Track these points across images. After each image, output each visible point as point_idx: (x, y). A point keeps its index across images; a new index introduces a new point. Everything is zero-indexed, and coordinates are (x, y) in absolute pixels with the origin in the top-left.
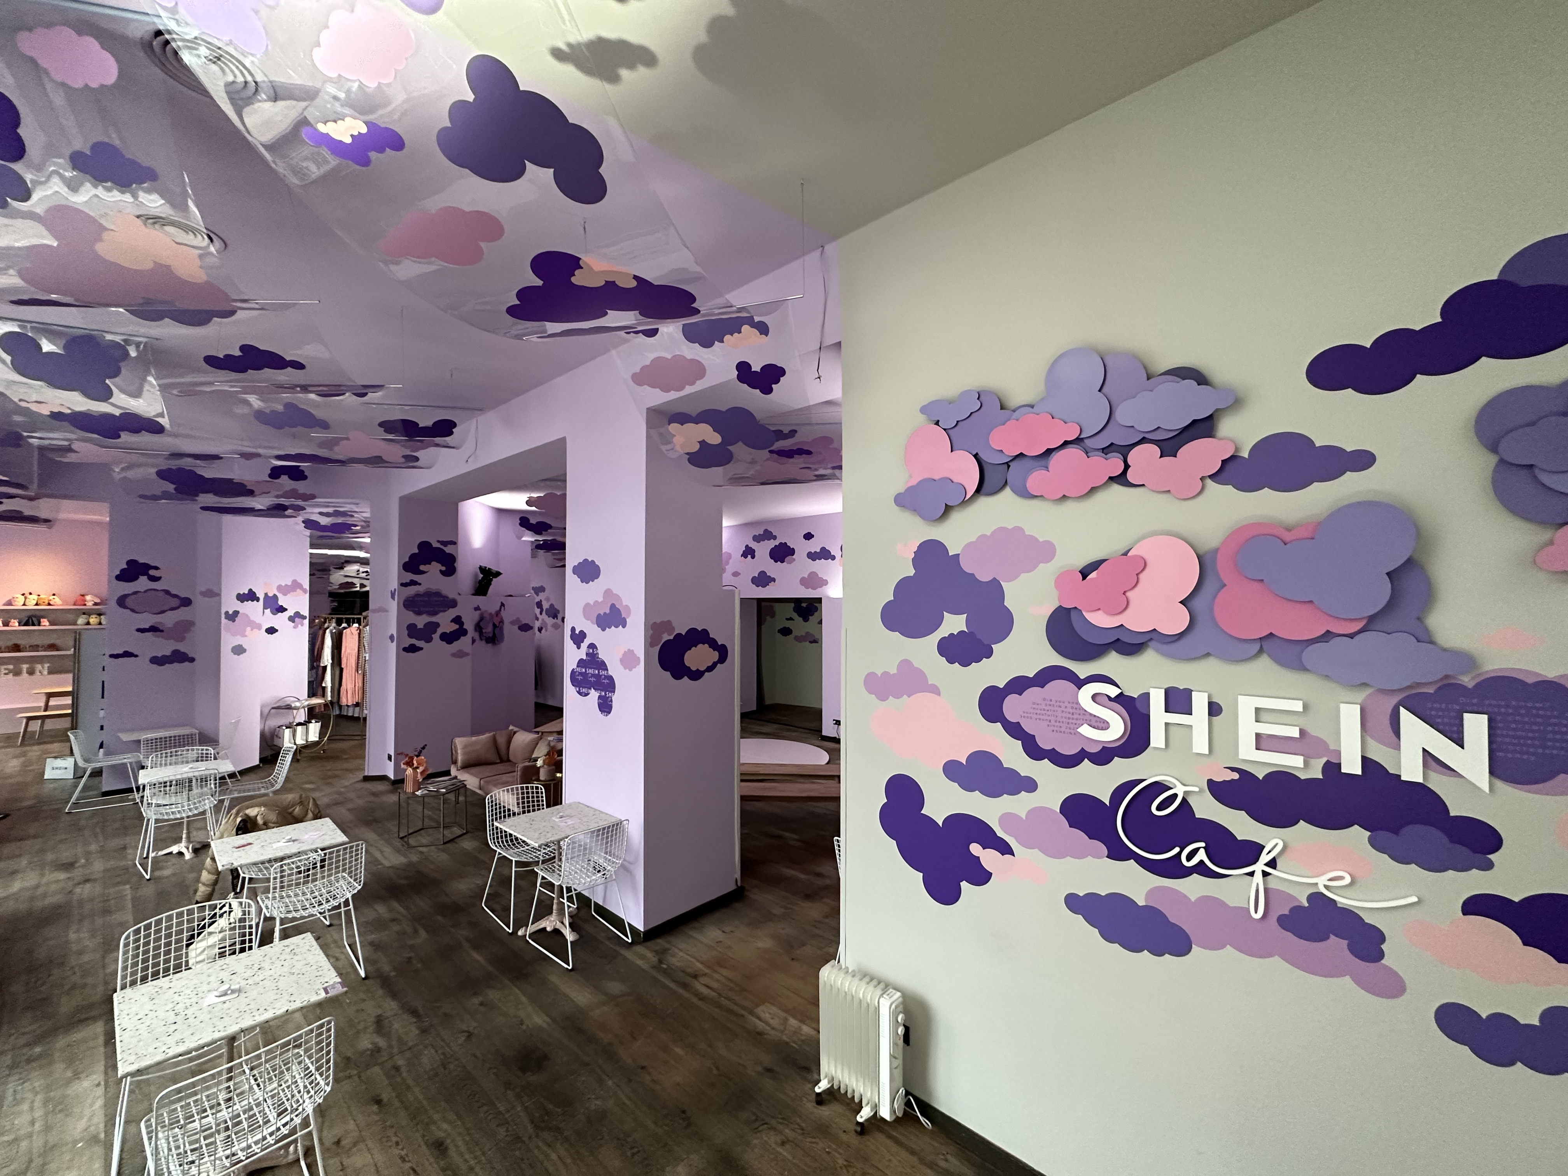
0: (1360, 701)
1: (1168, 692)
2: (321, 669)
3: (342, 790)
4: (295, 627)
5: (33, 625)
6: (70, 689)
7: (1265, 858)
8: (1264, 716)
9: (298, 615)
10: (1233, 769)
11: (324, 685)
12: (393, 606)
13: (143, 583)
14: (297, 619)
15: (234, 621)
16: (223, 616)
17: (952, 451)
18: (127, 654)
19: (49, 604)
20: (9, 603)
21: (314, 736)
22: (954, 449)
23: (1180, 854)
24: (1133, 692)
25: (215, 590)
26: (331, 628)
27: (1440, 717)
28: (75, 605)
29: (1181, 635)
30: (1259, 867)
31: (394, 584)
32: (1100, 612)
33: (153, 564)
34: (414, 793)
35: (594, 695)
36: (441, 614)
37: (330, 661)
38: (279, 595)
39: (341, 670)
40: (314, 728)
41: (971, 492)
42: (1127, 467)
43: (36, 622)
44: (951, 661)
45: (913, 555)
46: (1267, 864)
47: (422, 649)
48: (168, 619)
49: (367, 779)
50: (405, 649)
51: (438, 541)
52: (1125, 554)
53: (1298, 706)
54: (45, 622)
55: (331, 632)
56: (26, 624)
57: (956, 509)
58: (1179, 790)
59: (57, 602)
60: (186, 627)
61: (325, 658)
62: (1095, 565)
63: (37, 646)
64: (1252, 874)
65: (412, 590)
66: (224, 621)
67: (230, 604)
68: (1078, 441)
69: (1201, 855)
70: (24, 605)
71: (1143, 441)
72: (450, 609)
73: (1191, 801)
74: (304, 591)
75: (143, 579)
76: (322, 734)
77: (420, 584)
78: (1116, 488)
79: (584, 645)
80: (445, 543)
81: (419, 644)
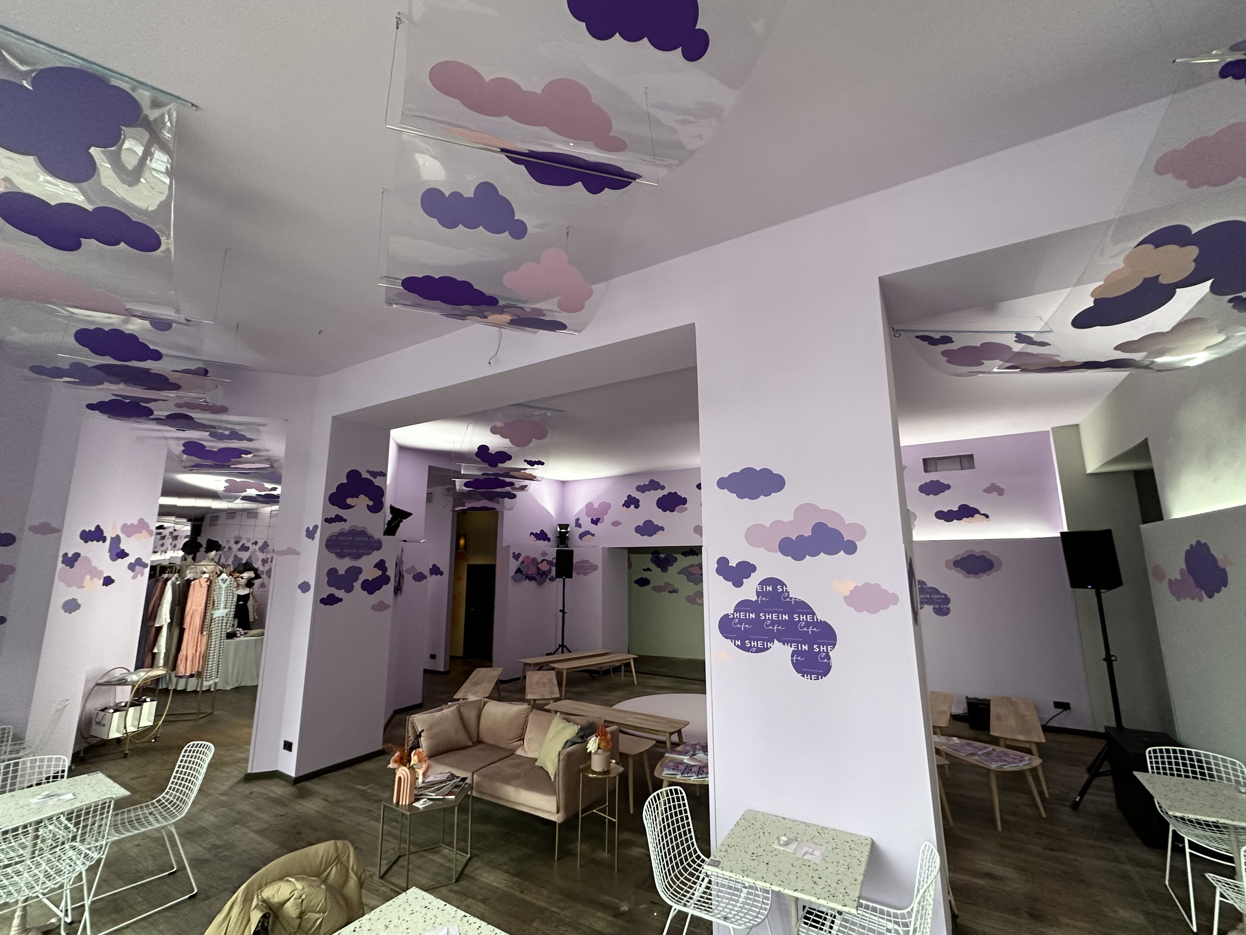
2: (153, 630)
4: (134, 577)
9: (139, 562)
11: (155, 651)
12: (311, 547)
14: (137, 567)
16: (60, 559)
21: (148, 719)
25: (57, 525)
26: (173, 579)
31: (317, 521)
35: (781, 650)
36: (364, 558)
37: (169, 621)
38: (123, 536)
39: (182, 631)
40: (149, 707)
47: (341, 600)
49: (250, 778)
51: (368, 471)
55: (174, 584)
60: (3, 573)
61: (164, 617)
65: (337, 527)
66: (60, 565)
67: (69, 543)
72: (375, 552)
77: (345, 520)
79: (752, 581)
80: (375, 474)
81: (340, 593)
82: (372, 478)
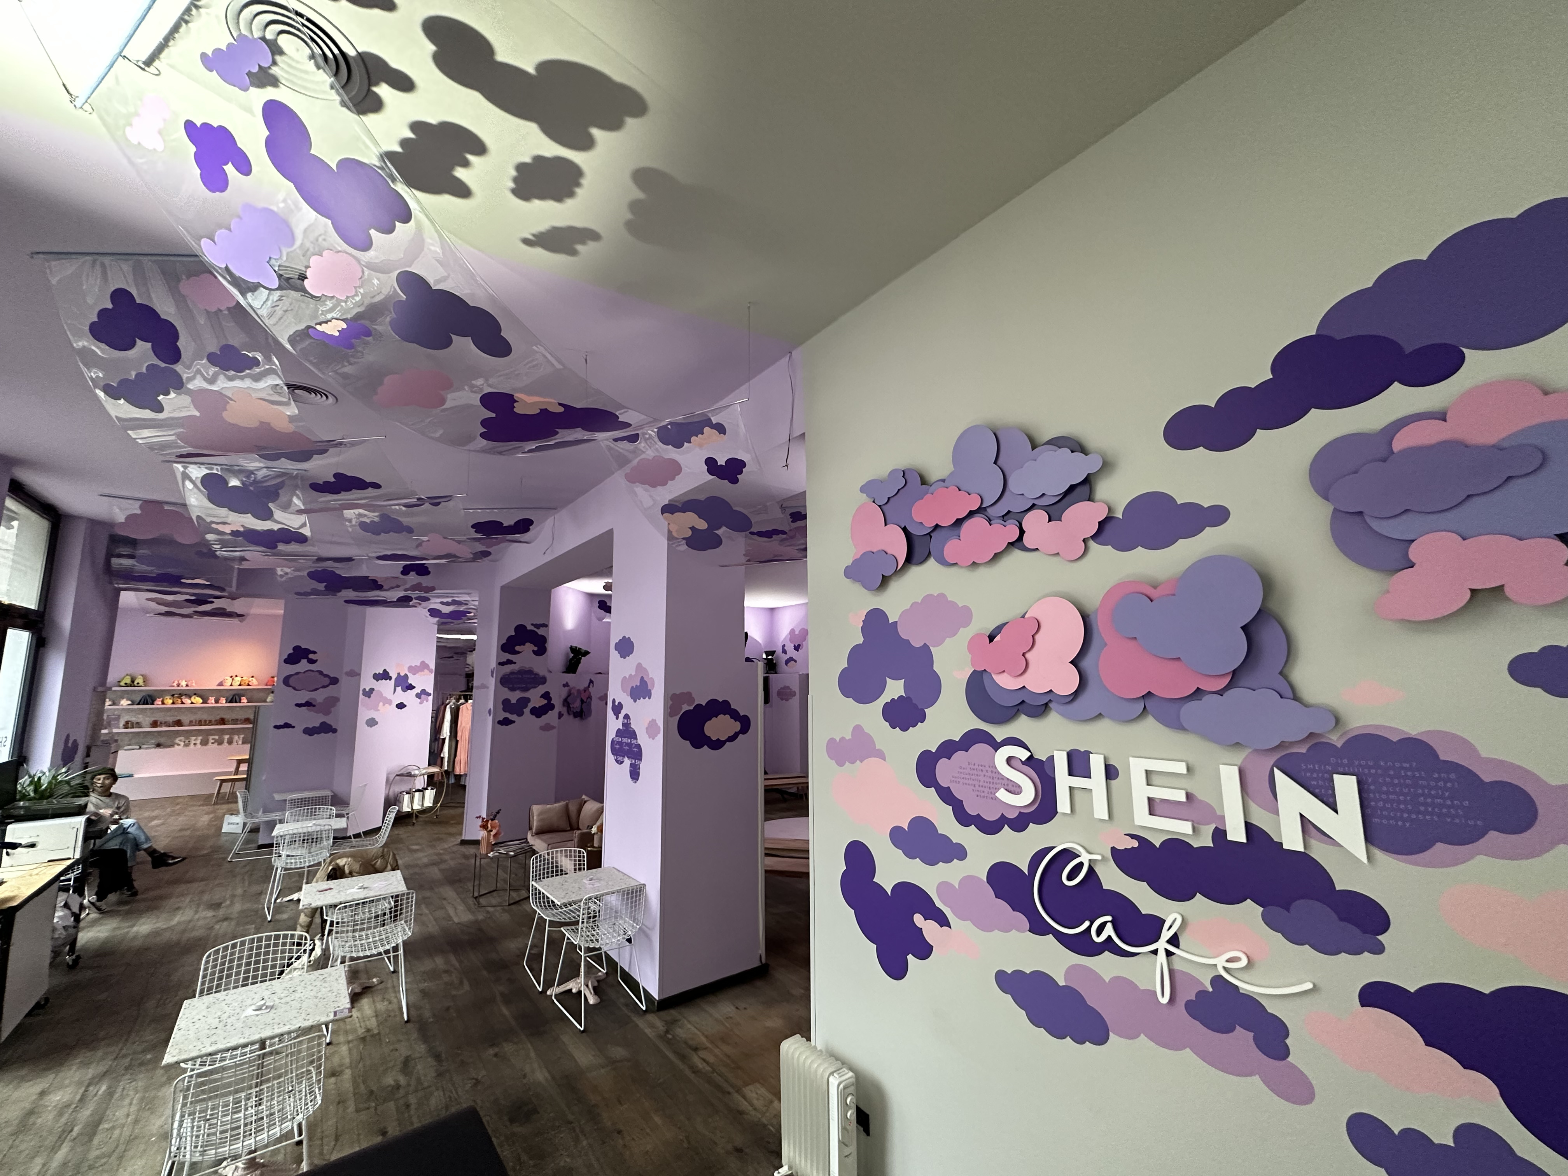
0: (1239, 763)
1: (1070, 755)
2: (441, 741)
3: (441, 852)
4: (421, 703)
5: (236, 702)
6: (247, 757)
7: (1166, 935)
8: (1155, 779)
9: (424, 692)
10: (1133, 836)
11: (442, 756)
12: (492, 682)
13: (304, 665)
14: (423, 696)
15: (369, 697)
16: (361, 692)
17: (886, 525)
18: (287, 726)
19: (249, 685)
20: (221, 684)
21: (428, 803)
22: (888, 521)
23: (1089, 928)
24: (1041, 755)
25: (357, 671)
26: (451, 704)
27: (1314, 779)
28: (267, 685)
29: (1076, 694)
30: (1162, 944)
31: (493, 664)
32: (1005, 674)
33: (312, 649)
34: (487, 854)
35: (627, 762)
36: (532, 691)
37: (449, 734)
38: (409, 674)
39: (457, 742)
40: (430, 794)
41: (901, 561)
42: (1022, 532)
43: (238, 700)
44: (893, 727)
45: (862, 624)
46: (1169, 942)
47: (514, 722)
48: (319, 696)
49: (464, 842)
50: (500, 723)
51: (532, 625)
52: (1023, 617)
53: (1181, 768)
54: (244, 700)
55: (451, 707)
56: (231, 702)
57: (894, 578)
58: (1085, 858)
59: (255, 684)
60: (333, 701)
61: (445, 731)
62: (999, 629)
63: (237, 720)
64: (1155, 952)
65: (508, 669)
66: (361, 697)
67: (367, 682)
68: (981, 510)
69: (1109, 931)
70: (231, 685)
71: (1033, 507)
72: (540, 686)
73: (1098, 870)
74: (431, 671)
75: (304, 662)
76: (435, 801)
77: (515, 663)
78: (1017, 555)
79: (621, 716)
80: (538, 626)
81: (512, 717)
82: (535, 629)
